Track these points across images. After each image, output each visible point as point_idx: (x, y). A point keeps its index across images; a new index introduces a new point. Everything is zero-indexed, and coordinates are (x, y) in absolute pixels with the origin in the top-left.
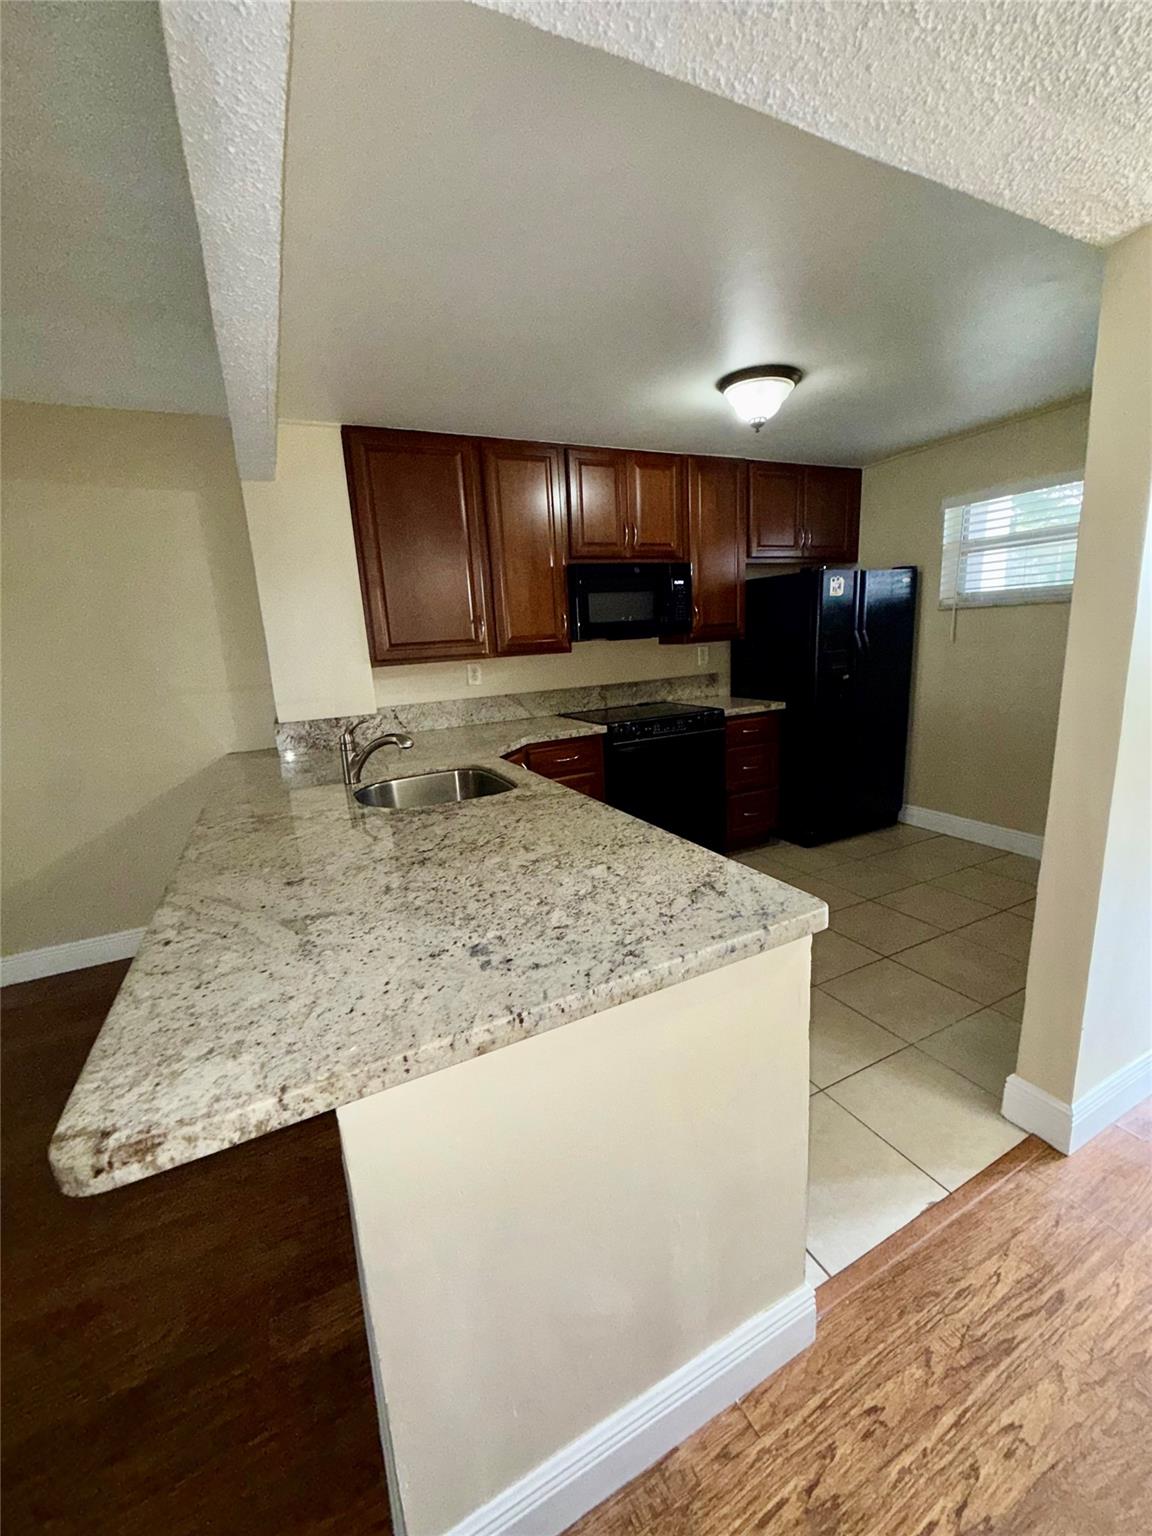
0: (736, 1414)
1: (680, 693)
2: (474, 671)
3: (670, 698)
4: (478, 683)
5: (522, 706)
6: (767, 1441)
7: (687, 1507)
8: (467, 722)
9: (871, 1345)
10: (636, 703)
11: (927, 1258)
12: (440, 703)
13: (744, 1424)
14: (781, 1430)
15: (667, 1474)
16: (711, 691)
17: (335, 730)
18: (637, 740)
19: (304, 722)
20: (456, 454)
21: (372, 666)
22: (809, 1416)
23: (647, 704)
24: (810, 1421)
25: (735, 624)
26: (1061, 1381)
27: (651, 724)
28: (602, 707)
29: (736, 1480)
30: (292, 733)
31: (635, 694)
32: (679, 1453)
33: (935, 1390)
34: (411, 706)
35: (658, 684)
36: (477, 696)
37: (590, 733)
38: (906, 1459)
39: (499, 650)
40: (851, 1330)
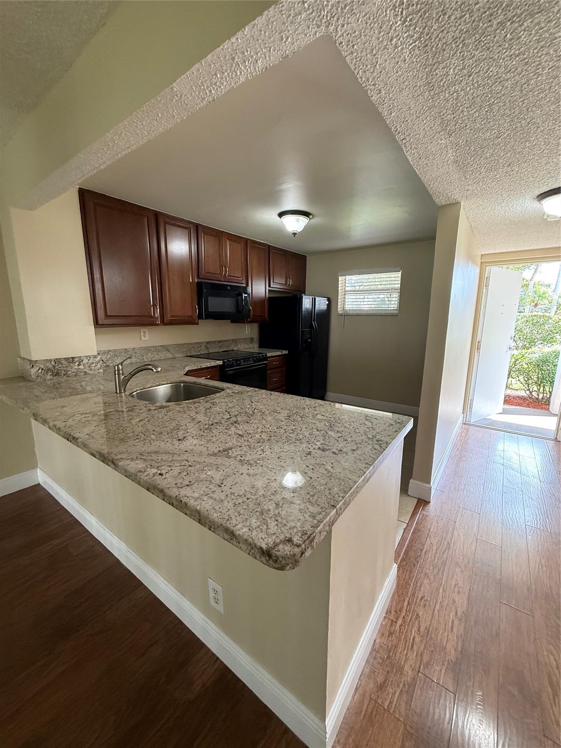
0: (386, 620)
1: (239, 346)
2: (144, 333)
3: (235, 349)
4: (147, 338)
5: (170, 352)
6: (400, 622)
7: (389, 656)
8: (140, 360)
9: (411, 578)
10: (222, 350)
11: (412, 546)
12: (126, 349)
13: (390, 621)
14: (402, 617)
15: (377, 650)
16: (251, 346)
17: (71, 364)
18: (235, 368)
19: (51, 360)
20: (145, 217)
21: (95, 328)
22: (407, 609)
23: (227, 351)
24: (408, 610)
25: (265, 316)
26: (460, 566)
27: (239, 360)
28: (207, 353)
29: (398, 639)
30: (42, 366)
31: (221, 346)
32: (377, 641)
33: (433, 584)
34: (109, 351)
35: (231, 341)
36: (146, 346)
37: (215, 365)
38: (437, 607)
39: (165, 322)
40: (404, 577)
